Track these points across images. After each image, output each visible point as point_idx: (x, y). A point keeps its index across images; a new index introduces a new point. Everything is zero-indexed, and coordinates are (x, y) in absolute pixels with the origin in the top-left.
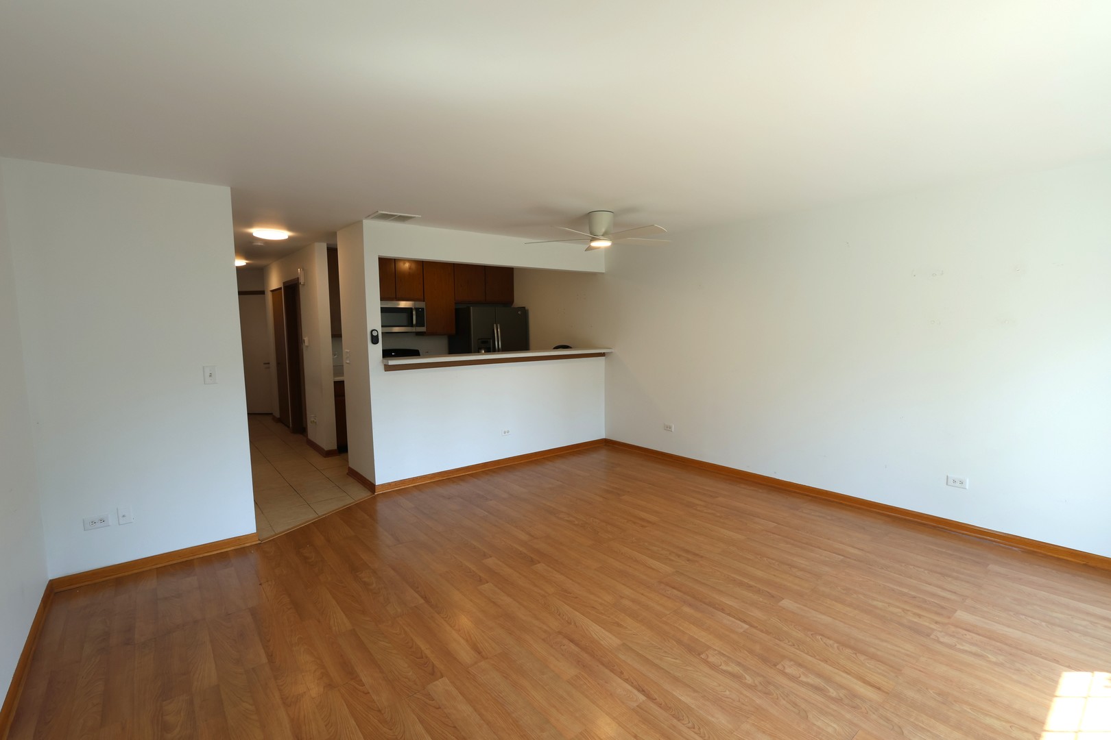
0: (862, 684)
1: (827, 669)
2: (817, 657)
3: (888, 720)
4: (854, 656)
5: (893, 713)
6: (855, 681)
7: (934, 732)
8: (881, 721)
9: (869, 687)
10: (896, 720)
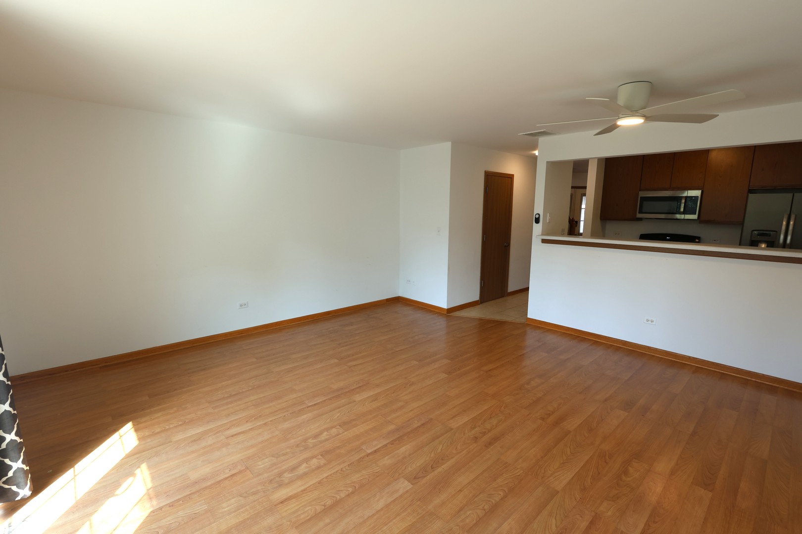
0: (290, 495)
1: (313, 481)
2: (325, 480)
3: (254, 494)
4: (323, 503)
5: (258, 499)
6: (295, 492)
7: (233, 514)
8: (254, 490)
9: (285, 497)
10: (252, 498)
